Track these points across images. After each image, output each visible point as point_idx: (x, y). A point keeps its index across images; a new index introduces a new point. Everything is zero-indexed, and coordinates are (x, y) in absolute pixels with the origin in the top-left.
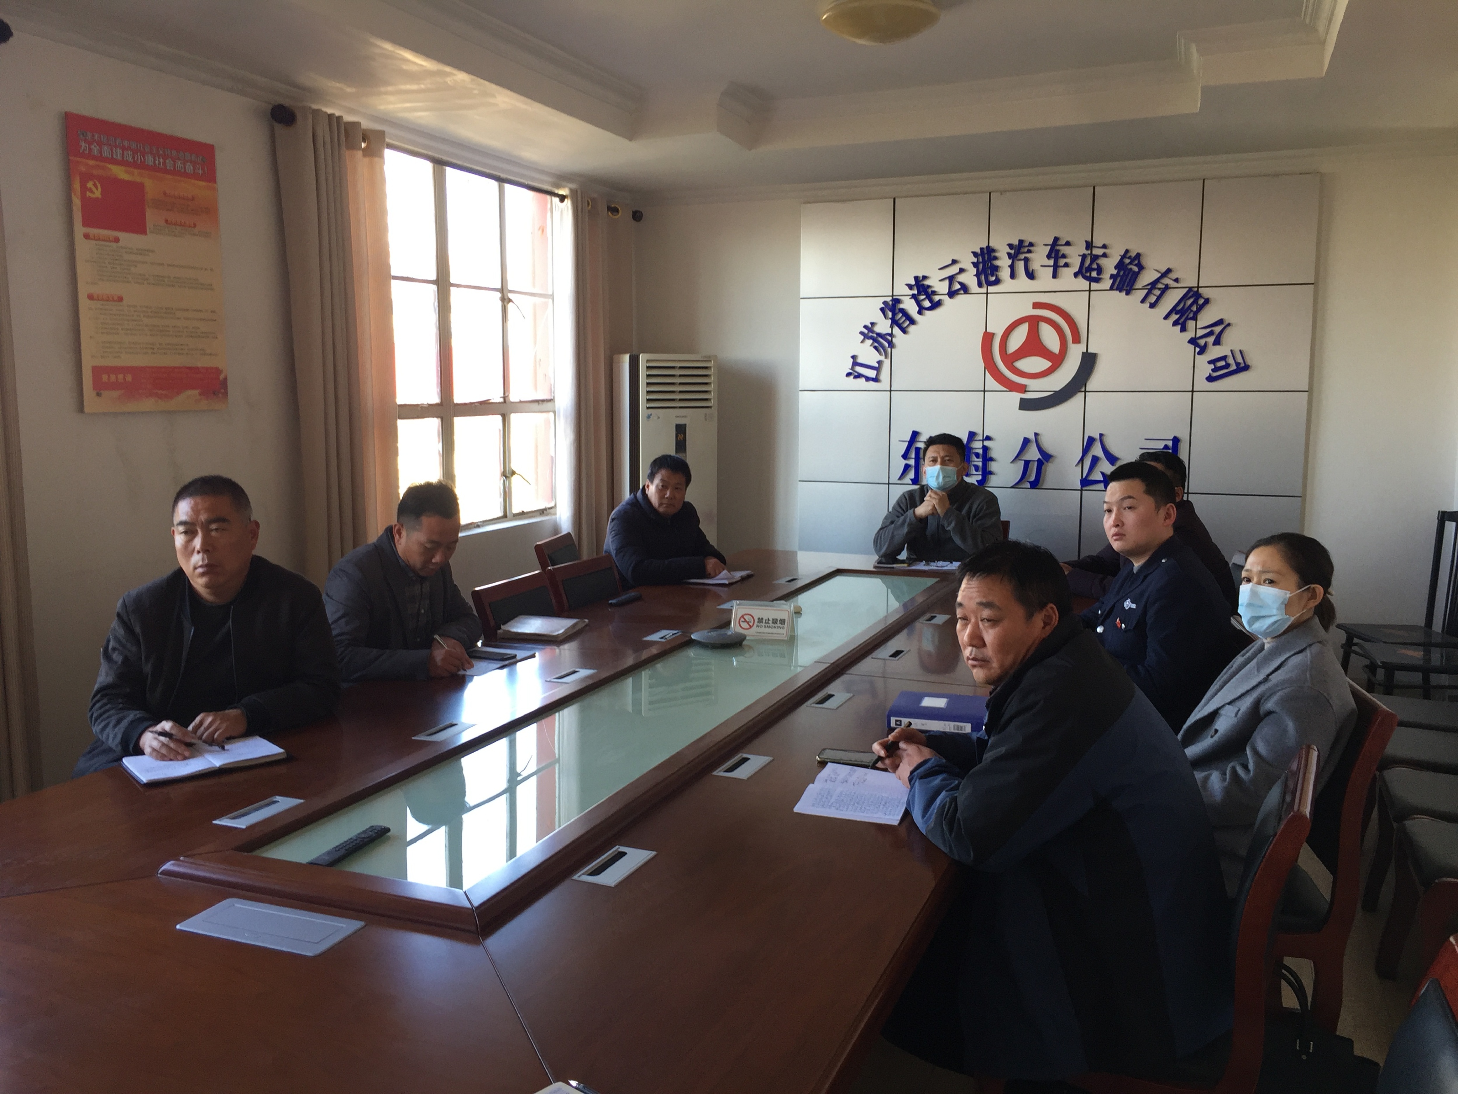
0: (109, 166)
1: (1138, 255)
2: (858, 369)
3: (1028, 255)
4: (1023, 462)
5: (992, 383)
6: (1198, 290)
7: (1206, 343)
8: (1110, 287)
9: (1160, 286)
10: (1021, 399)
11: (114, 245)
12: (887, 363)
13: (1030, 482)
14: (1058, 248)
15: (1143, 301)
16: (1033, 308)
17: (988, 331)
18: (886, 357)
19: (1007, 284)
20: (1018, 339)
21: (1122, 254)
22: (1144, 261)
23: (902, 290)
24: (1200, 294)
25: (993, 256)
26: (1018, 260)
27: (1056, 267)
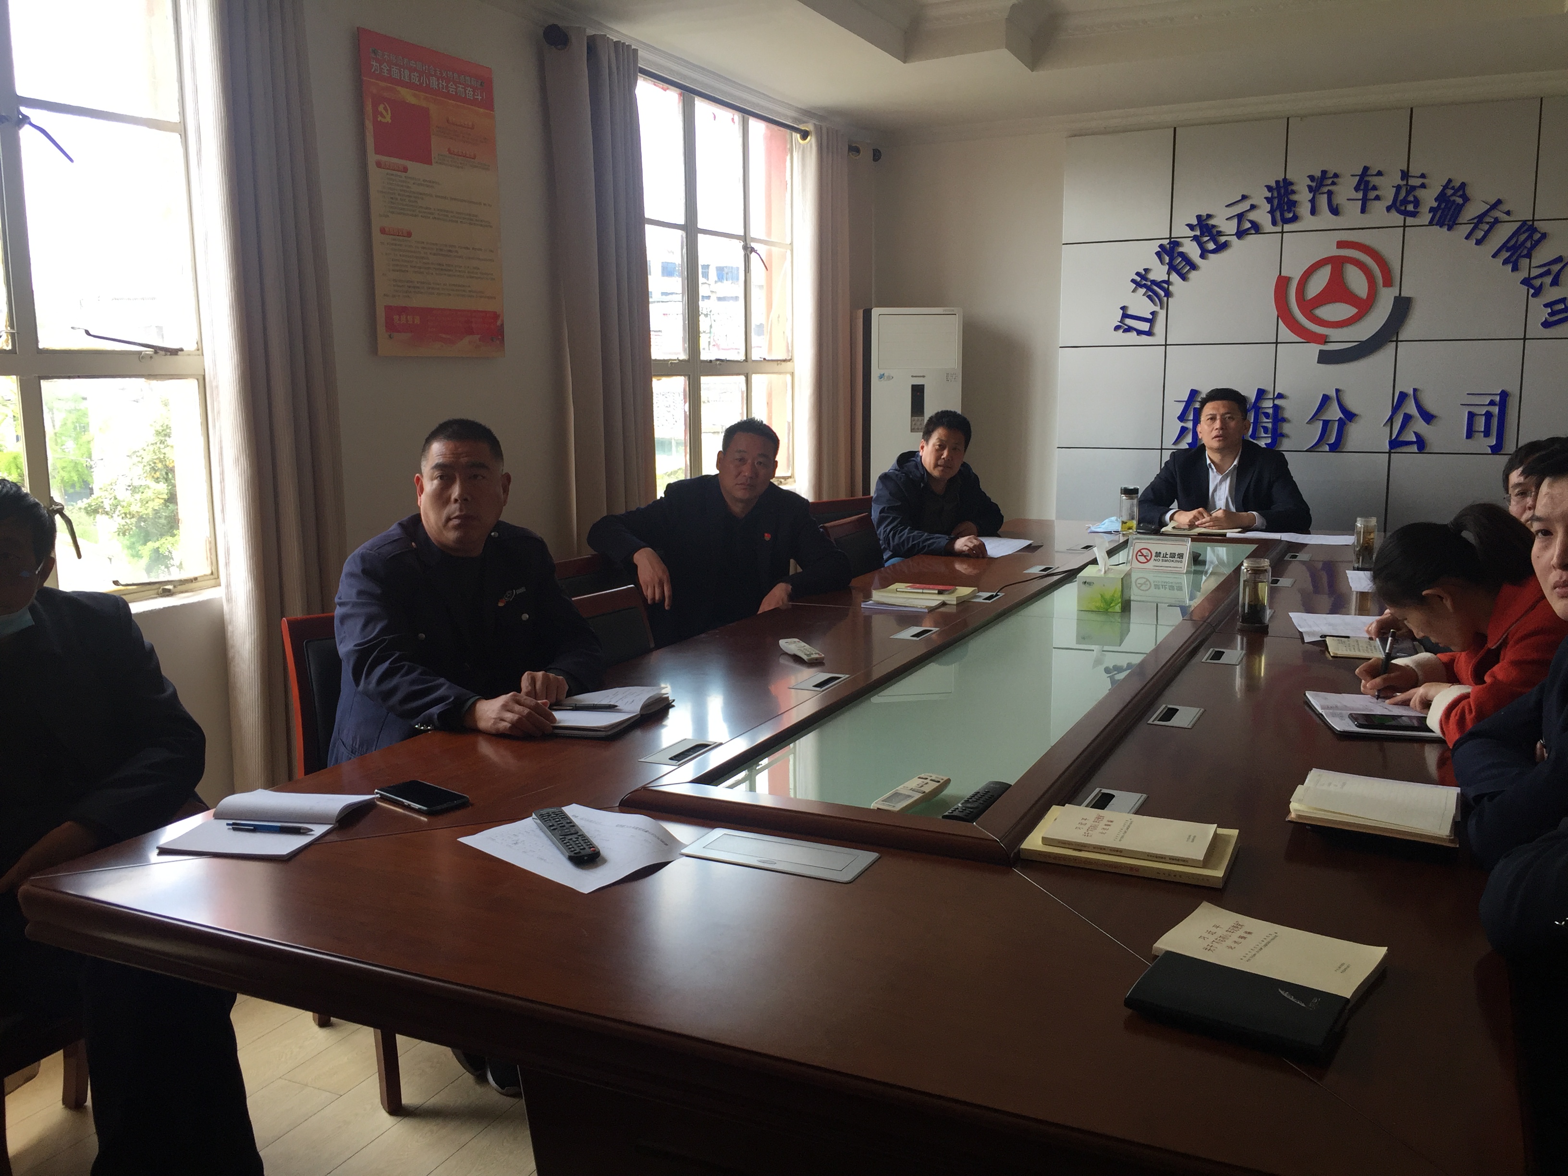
0: (399, 88)
1: (1463, 185)
2: (1129, 322)
3: (1330, 188)
4: (1321, 423)
5: (1285, 333)
6: (1533, 223)
7: (1542, 283)
8: (1430, 222)
9: (1488, 219)
10: (1321, 352)
11: (403, 174)
12: (1162, 314)
13: (1328, 444)
14: (1367, 178)
15: (1467, 238)
16: (1338, 248)
17: (1282, 275)
18: (1161, 308)
19: (1307, 221)
20: (1318, 284)
21: (1444, 184)
22: (1469, 191)
23: (1181, 231)
24: (1536, 228)
25: (1290, 189)
26: (1320, 194)
27: (1365, 201)
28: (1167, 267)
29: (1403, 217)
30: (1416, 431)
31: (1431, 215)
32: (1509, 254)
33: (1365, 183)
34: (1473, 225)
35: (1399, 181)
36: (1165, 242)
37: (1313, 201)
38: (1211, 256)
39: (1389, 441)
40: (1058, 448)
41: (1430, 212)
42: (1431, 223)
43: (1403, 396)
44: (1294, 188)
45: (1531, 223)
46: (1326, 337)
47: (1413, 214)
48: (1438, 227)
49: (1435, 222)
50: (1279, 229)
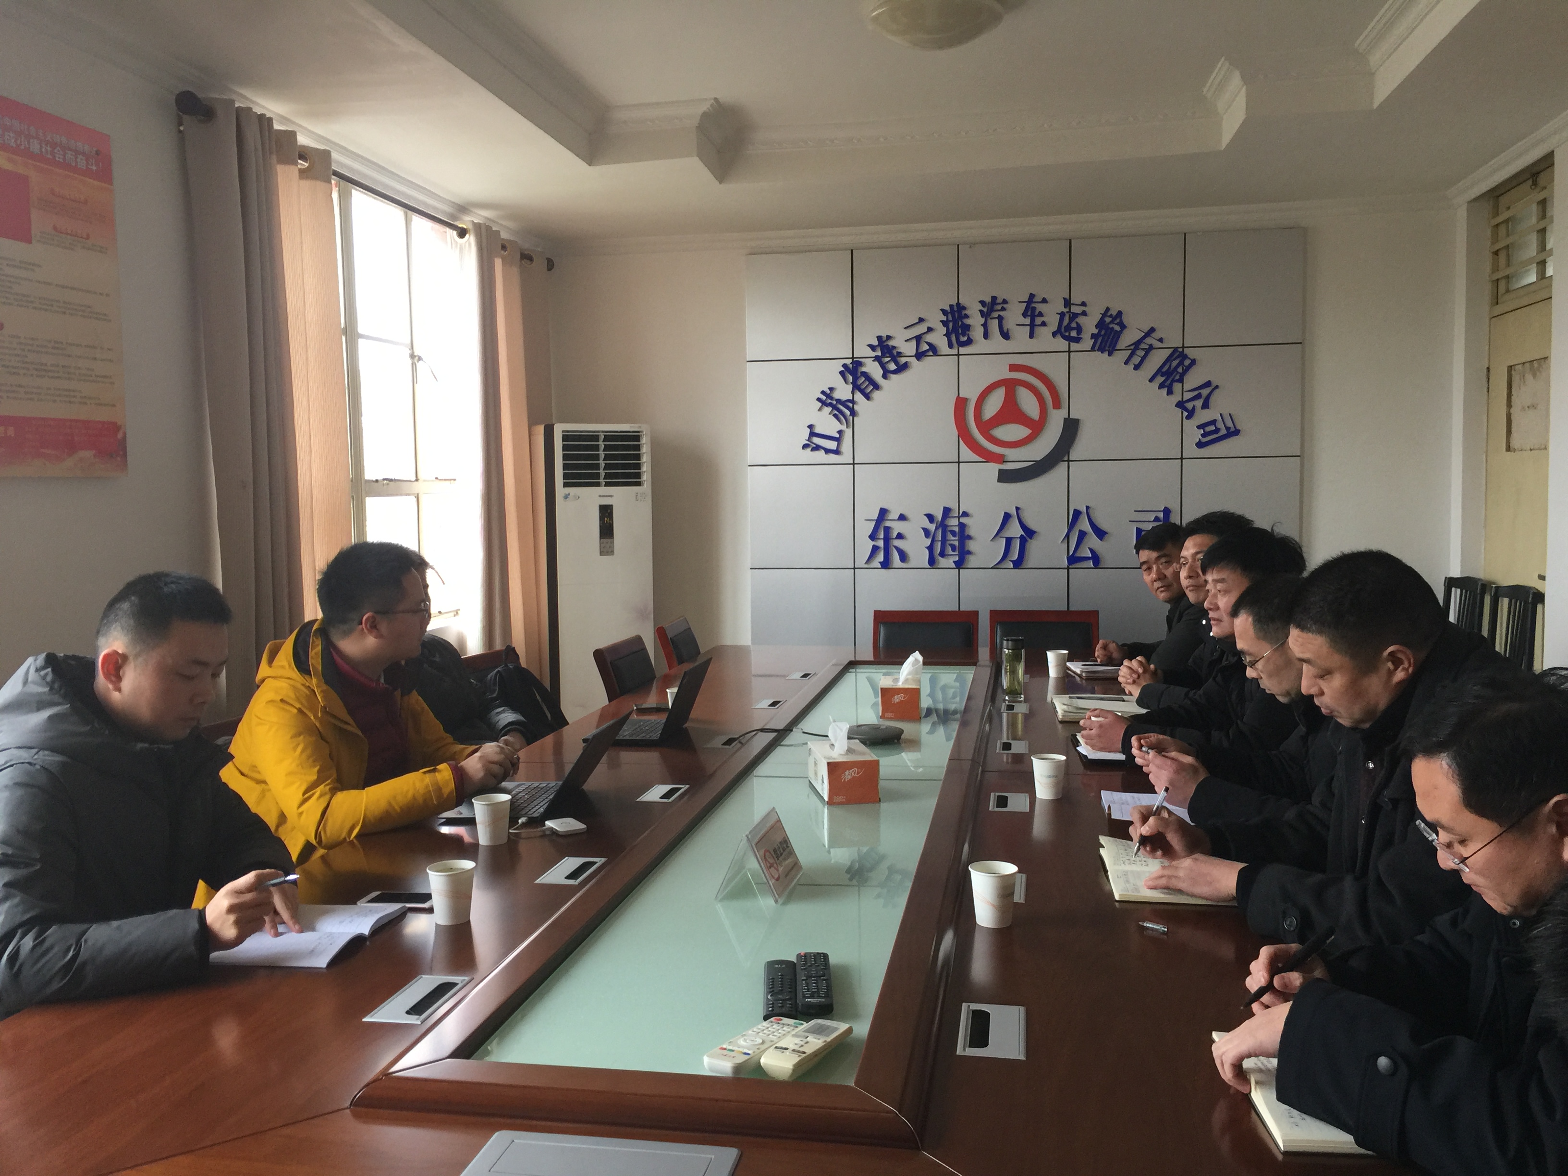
1: (1120, 313)
2: (816, 440)
3: (1002, 313)
4: (1005, 539)
5: (967, 453)
6: (1183, 350)
7: (1194, 406)
8: (1092, 348)
9: (1143, 346)
10: (1001, 472)
12: (848, 433)
13: (1012, 561)
14: (1033, 305)
15: (1126, 363)
16: (1010, 370)
17: (960, 395)
18: (847, 427)
19: (980, 345)
20: (994, 404)
21: (1103, 312)
22: (1125, 319)
23: (862, 351)
24: (1186, 355)
25: (963, 314)
26: (991, 319)
27: (1032, 326)
28: (851, 386)
29: (1067, 342)
30: (1091, 547)
31: (1093, 340)
32: (1163, 379)
33: (1031, 311)
34: (1130, 351)
35: (1062, 309)
36: (849, 362)
37: (985, 325)
38: (893, 376)
39: (1067, 558)
40: (751, 569)
41: (1091, 338)
43: (1077, 513)
44: (967, 312)
45: (1181, 350)
46: (1003, 456)
47: (1077, 340)
48: (1100, 352)
49: (1096, 348)
50: (955, 351)
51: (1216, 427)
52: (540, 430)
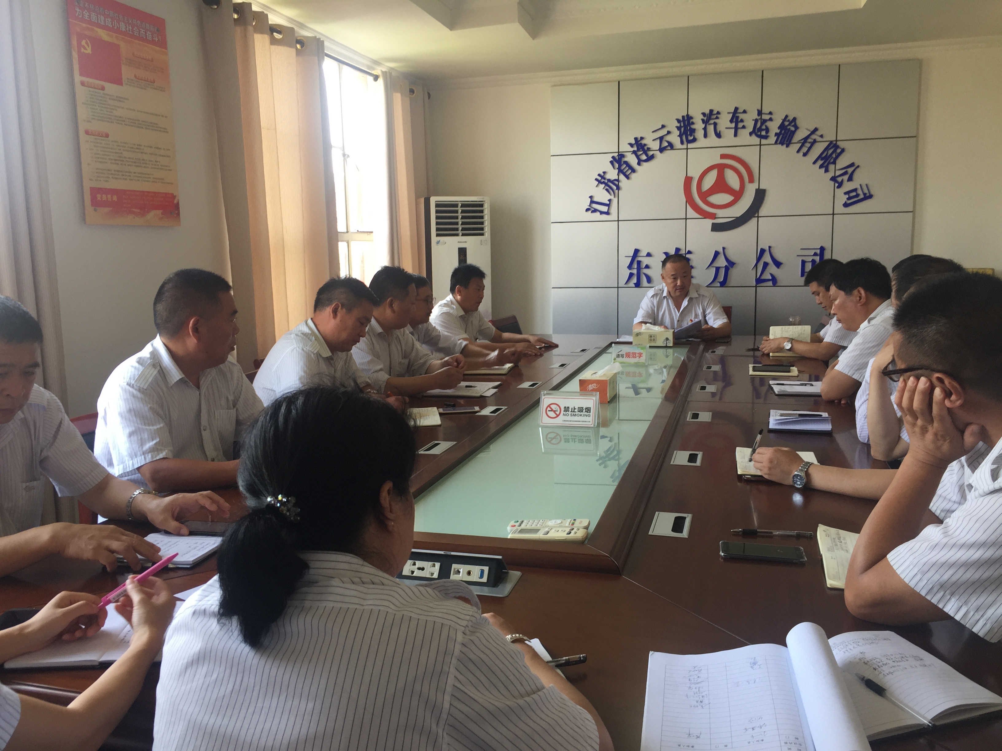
0: (97, 29)
1: (795, 119)
2: (595, 206)
3: (716, 121)
4: (715, 269)
5: (691, 213)
7: (842, 180)
9: (809, 140)
10: (713, 224)
11: (102, 91)
12: (615, 201)
13: (719, 282)
14: (737, 115)
15: (798, 152)
16: (721, 158)
17: (688, 175)
18: (614, 197)
19: (701, 142)
20: (710, 180)
21: (783, 118)
22: (798, 123)
23: (625, 148)
24: (838, 146)
25: (691, 122)
26: (709, 124)
27: (736, 129)
28: (617, 171)
29: (759, 139)
30: (771, 272)
31: (776, 138)
32: (822, 162)
33: (736, 118)
34: (800, 144)
35: (756, 116)
36: (616, 155)
37: (705, 129)
38: (645, 164)
39: (756, 280)
40: (553, 288)
41: (775, 136)
42: (776, 143)
43: (763, 251)
44: (694, 120)
45: (835, 142)
46: (715, 214)
47: (766, 137)
48: (780, 145)
49: (778, 142)
50: (684, 146)
51: (856, 193)
52: (422, 200)
